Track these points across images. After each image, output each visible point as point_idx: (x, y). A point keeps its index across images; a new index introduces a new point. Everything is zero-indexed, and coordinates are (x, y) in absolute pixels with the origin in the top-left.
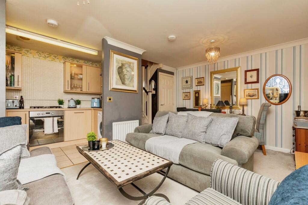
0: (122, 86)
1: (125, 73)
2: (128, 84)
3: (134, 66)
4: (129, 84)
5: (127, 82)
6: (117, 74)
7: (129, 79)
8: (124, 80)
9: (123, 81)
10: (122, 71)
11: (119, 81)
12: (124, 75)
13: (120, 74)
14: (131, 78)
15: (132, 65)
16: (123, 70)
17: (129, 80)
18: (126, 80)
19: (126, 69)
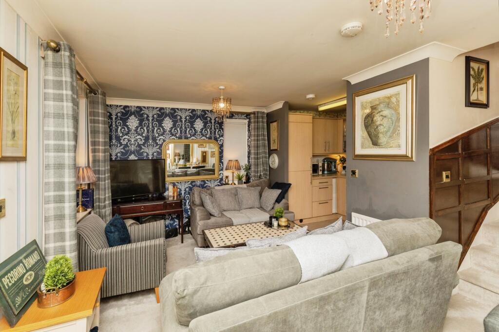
0: (373, 149)
1: (378, 123)
2: (385, 143)
3: (399, 101)
4: (387, 143)
5: (383, 139)
6: (364, 128)
7: (387, 132)
8: (377, 136)
9: (374, 139)
10: (372, 120)
11: (366, 141)
12: (377, 127)
13: (369, 128)
14: (394, 129)
15: (394, 100)
16: (375, 119)
17: (389, 134)
18: (381, 135)
19: (381, 113)
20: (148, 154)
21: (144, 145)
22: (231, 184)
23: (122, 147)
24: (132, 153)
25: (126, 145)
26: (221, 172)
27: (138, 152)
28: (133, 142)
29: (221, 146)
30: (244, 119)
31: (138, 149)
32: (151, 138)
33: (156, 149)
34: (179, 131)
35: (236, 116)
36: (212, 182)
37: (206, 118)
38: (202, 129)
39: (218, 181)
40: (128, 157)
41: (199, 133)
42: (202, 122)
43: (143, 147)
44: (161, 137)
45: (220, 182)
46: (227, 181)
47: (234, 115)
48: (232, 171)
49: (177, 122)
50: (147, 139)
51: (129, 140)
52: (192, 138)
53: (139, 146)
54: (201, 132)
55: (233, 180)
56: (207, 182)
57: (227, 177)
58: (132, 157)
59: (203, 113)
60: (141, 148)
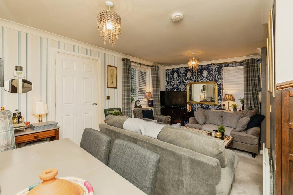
20: (181, 89)
21: (179, 85)
22: (228, 110)
23: (172, 86)
24: (175, 88)
25: (173, 85)
26: (220, 101)
27: (177, 88)
28: (175, 84)
29: (220, 85)
30: (239, 66)
31: (177, 87)
32: (182, 82)
33: (184, 87)
34: (195, 78)
35: (232, 65)
36: (214, 106)
37: (209, 69)
38: (207, 76)
39: (218, 107)
40: (174, 90)
41: (205, 78)
42: (207, 72)
43: (179, 86)
44: (186, 81)
45: (219, 107)
46: (224, 107)
47: (230, 64)
48: (228, 101)
49: (193, 73)
50: (180, 82)
51: (174, 83)
52: (201, 81)
53: (178, 85)
54: (206, 77)
55: (229, 108)
56: (210, 106)
57: (224, 105)
58: (175, 90)
59: (208, 66)
60: (178, 87)
